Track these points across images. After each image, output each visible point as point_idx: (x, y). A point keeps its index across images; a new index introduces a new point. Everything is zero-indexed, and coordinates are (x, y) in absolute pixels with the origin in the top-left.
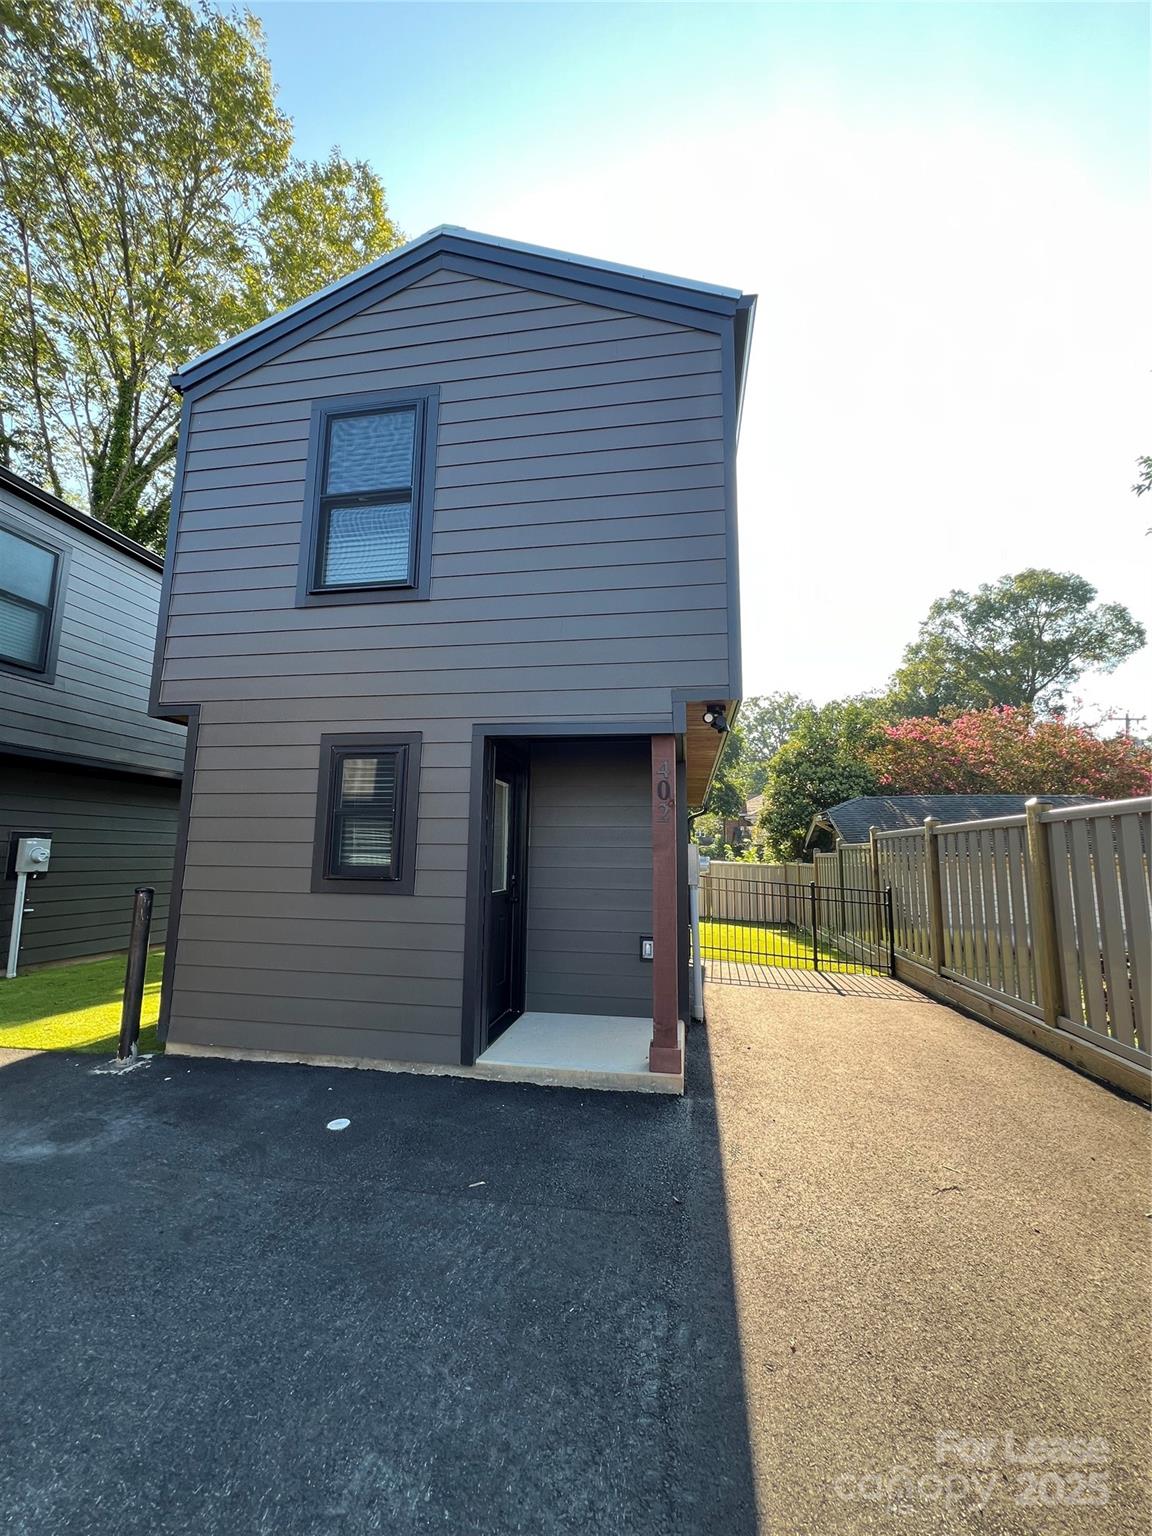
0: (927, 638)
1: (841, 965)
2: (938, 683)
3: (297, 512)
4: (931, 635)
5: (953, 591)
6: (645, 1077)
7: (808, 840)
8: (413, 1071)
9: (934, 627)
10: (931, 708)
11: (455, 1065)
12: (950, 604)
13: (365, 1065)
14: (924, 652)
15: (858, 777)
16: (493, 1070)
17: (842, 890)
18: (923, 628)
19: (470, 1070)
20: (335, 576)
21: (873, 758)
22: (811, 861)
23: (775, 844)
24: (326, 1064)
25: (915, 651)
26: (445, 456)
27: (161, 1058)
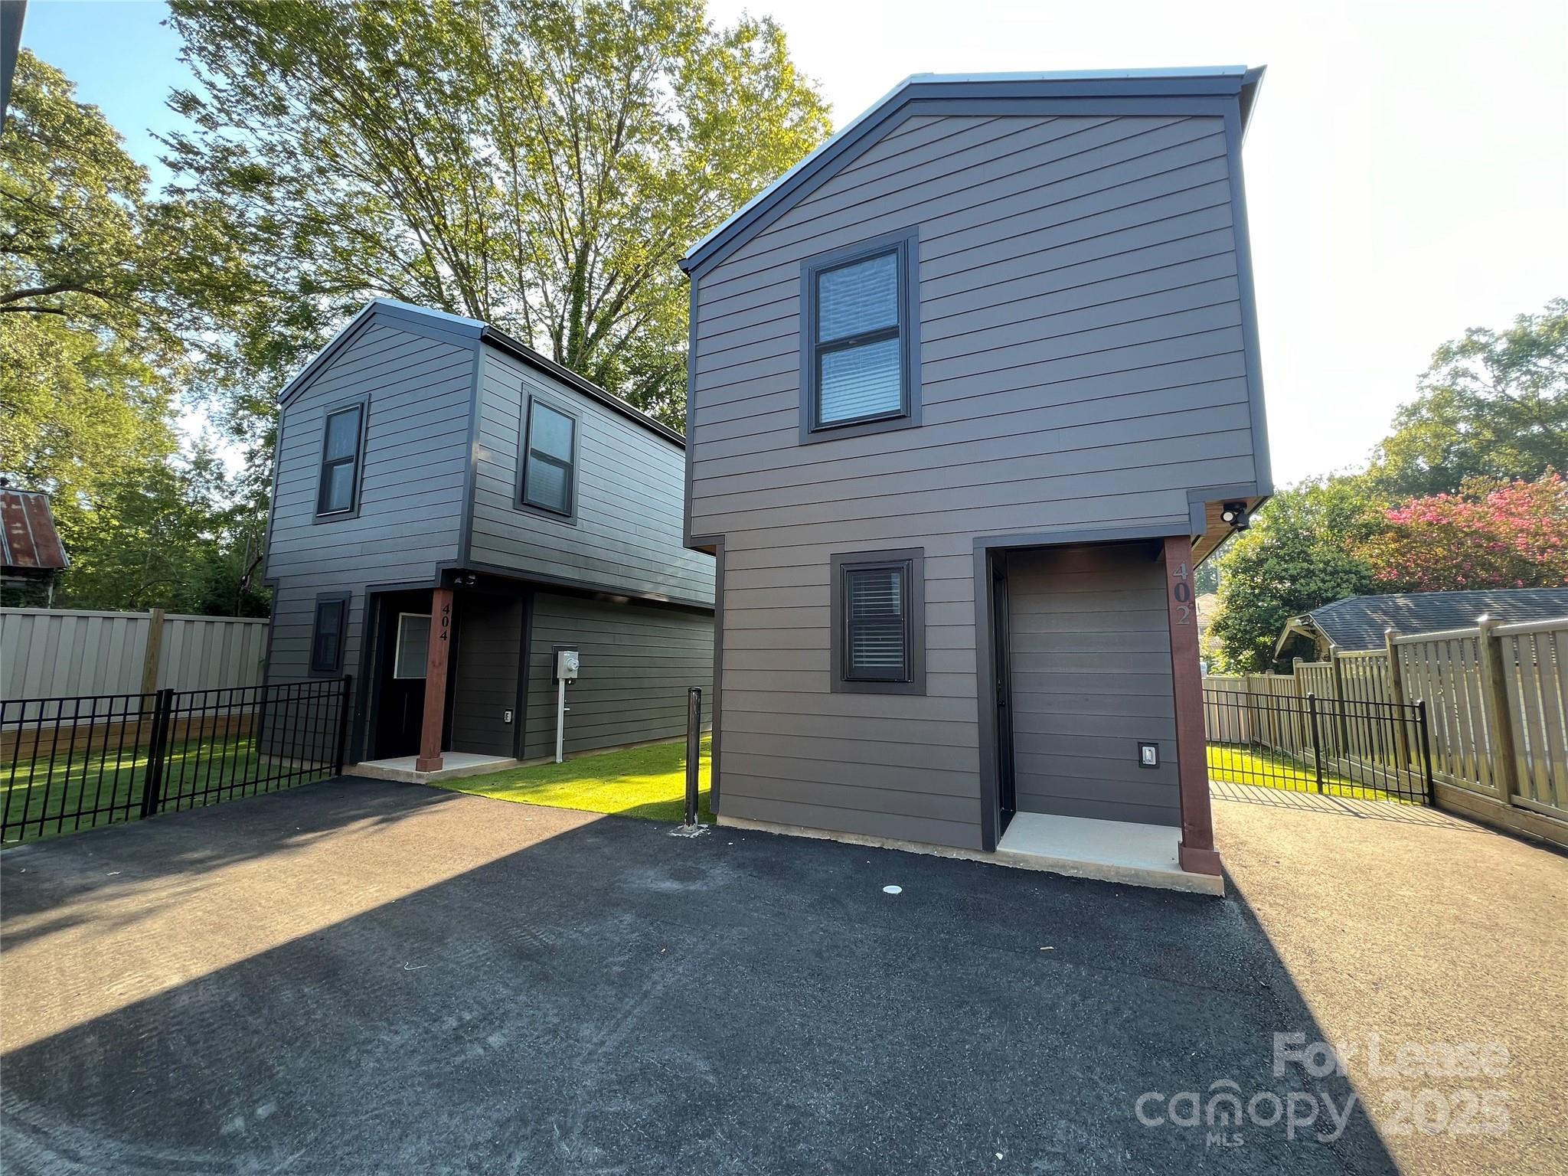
0: (1429, 395)
1: (1355, 789)
2: (1447, 451)
3: (794, 362)
4: (1435, 389)
5: (1469, 330)
6: (1179, 876)
7: (1279, 647)
8: (936, 853)
9: (1440, 377)
10: (1441, 481)
11: (977, 851)
12: (1464, 346)
13: (889, 845)
14: (1424, 412)
15: (1350, 572)
16: (1016, 858)
17: (1342, 702)
18: (1421, 382)
19: (991, 856)
20: (831, 413)
21: (1365, 550)
22: (1291, 673)
23: (1233, 653)
24: (854, 842)
25: (1413, 412)
26: (927, 291)
27: (714, 827)
